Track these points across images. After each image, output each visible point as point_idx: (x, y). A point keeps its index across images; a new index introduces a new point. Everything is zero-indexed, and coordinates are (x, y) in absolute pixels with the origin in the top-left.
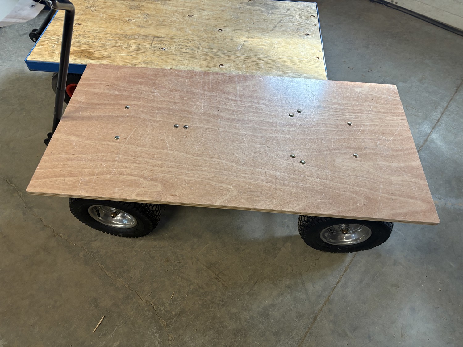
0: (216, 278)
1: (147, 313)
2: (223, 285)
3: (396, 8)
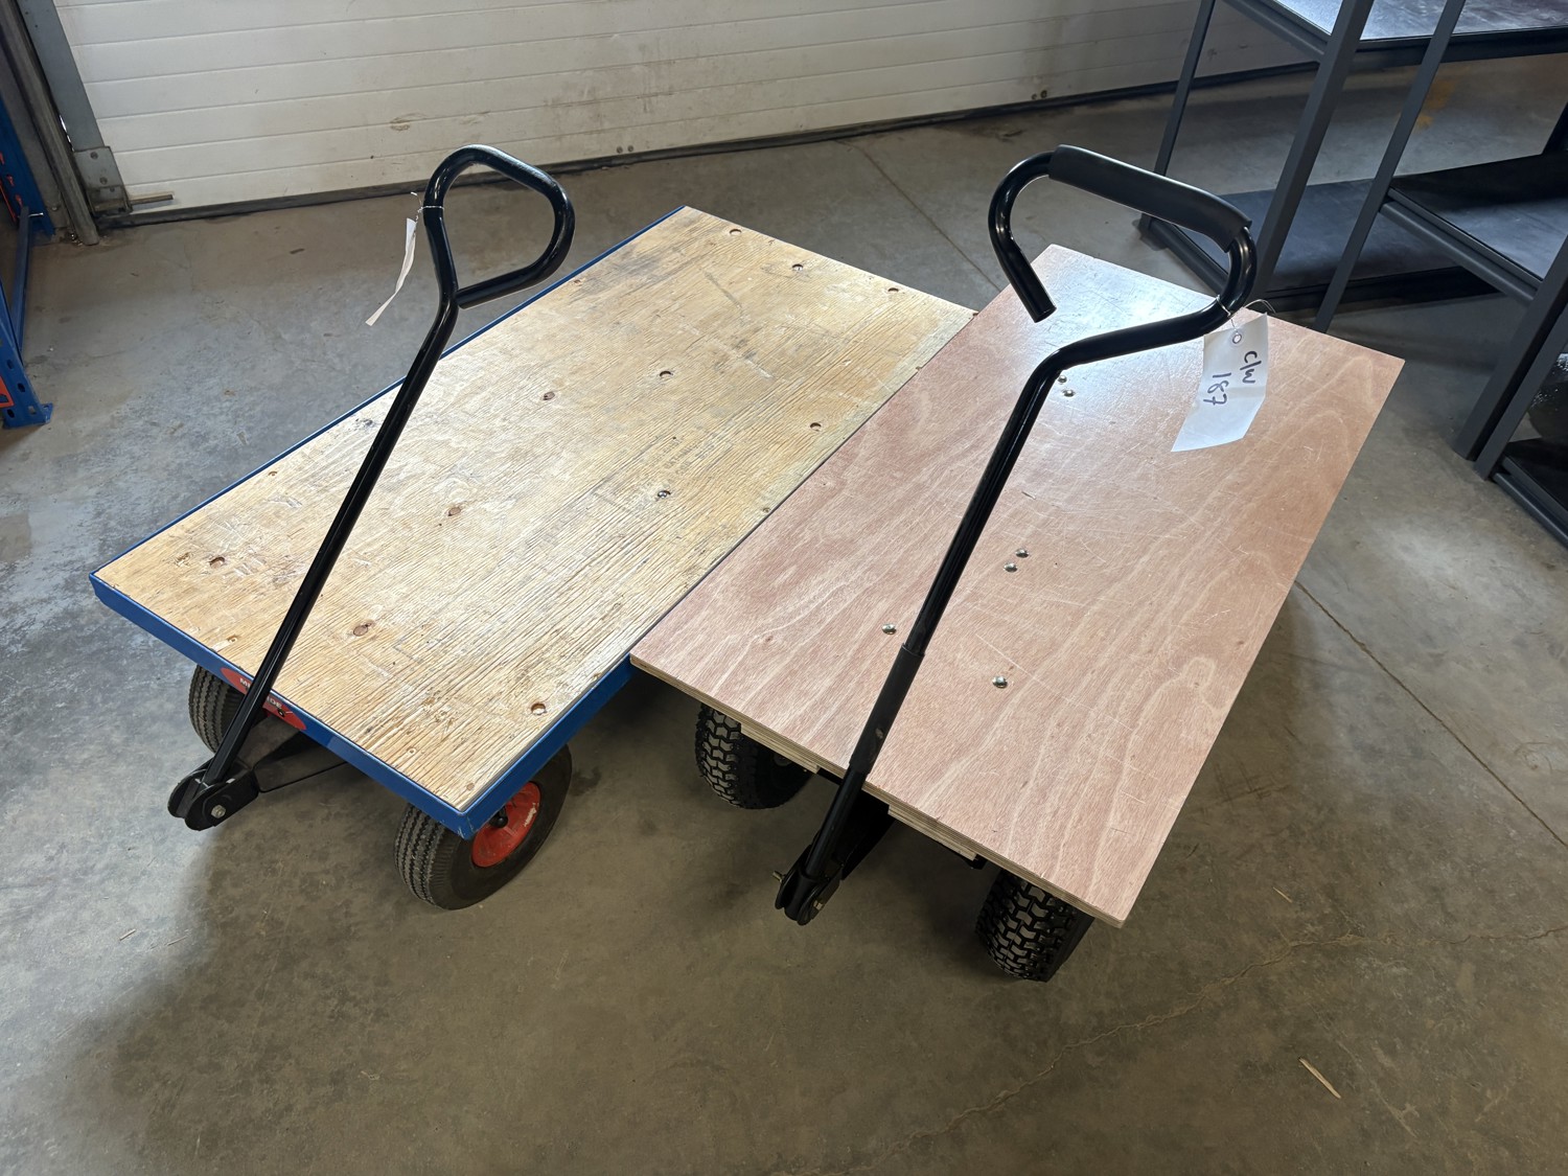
0: (1260, 796)
1: (1316, 965)
2: (1280, 790)
3: (635, 159)
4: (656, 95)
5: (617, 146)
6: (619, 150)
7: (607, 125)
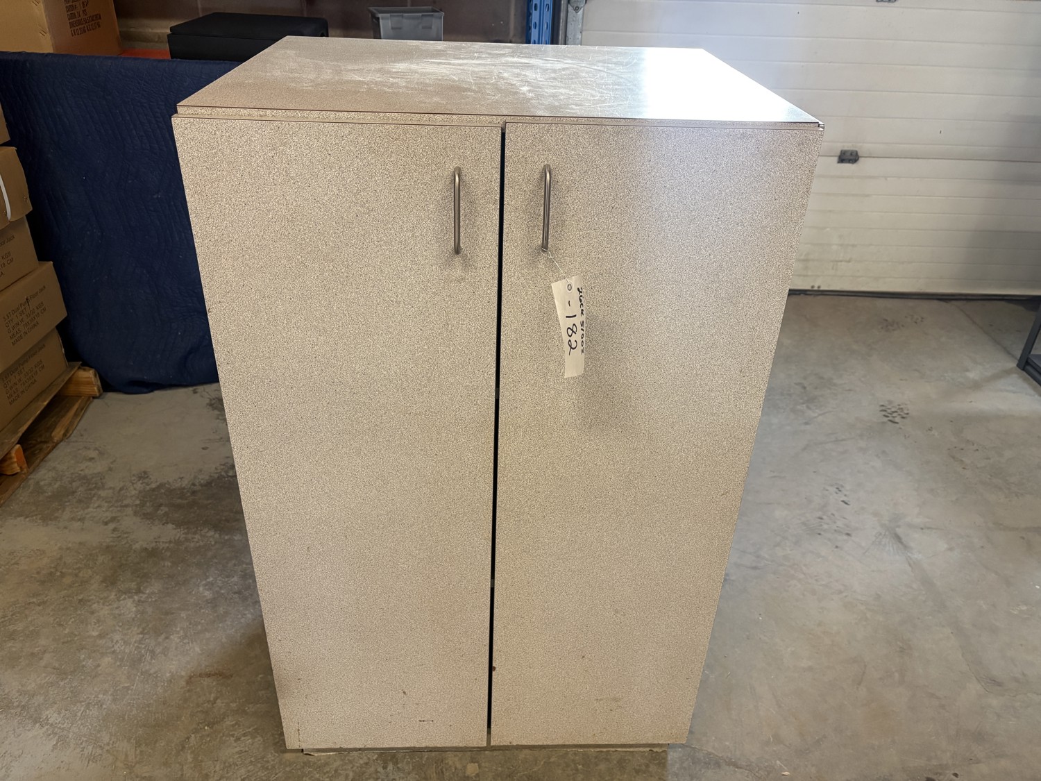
4: (841, 261)
5: (812, 284)
6: (813, 287)
7: (810, 273)
